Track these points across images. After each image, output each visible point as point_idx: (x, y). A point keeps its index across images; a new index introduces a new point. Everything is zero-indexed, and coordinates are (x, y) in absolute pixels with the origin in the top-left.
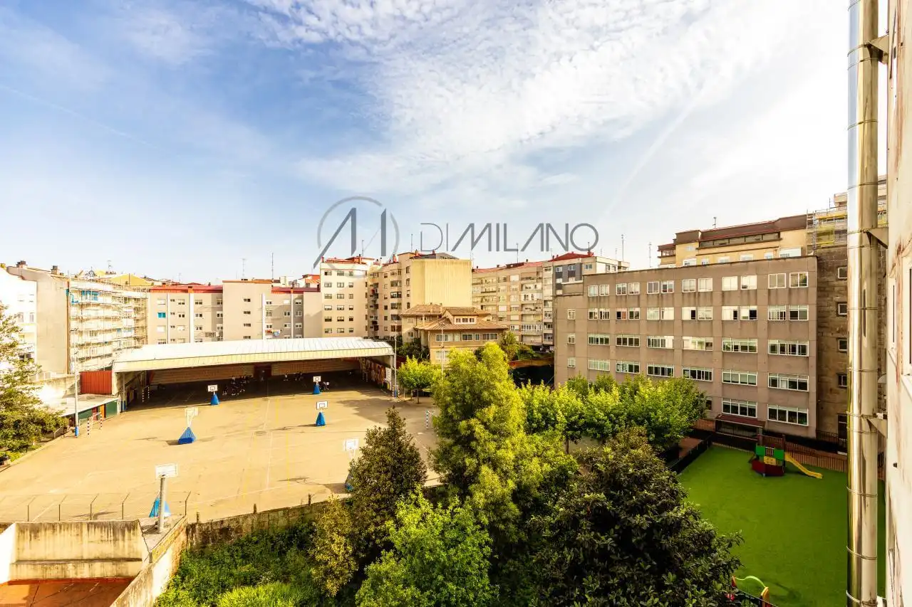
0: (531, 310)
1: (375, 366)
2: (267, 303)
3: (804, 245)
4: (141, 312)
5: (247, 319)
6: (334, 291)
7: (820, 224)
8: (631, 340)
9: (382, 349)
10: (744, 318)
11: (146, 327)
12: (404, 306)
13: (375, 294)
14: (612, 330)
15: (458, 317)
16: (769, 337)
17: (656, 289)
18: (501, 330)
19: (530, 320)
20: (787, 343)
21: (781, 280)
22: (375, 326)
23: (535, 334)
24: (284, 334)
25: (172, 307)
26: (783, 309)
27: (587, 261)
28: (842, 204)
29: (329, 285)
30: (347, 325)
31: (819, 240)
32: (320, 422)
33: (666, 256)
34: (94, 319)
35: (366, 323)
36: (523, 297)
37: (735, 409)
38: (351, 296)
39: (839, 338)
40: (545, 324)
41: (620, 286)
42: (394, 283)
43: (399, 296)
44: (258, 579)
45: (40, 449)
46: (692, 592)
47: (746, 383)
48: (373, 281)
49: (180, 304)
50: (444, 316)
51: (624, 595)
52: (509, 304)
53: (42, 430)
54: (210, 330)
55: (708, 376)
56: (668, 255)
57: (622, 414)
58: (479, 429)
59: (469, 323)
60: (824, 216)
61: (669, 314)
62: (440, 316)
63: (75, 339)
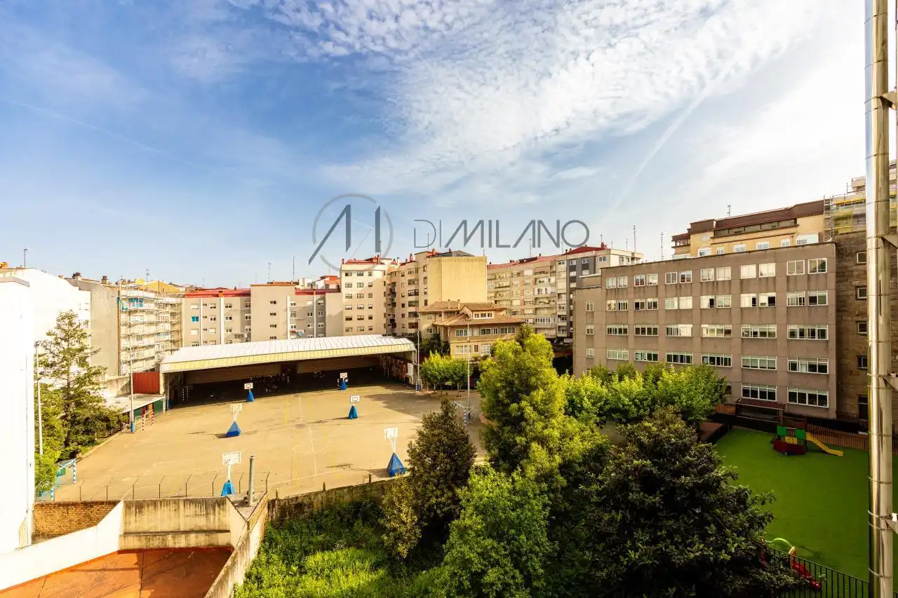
0: (545, 303)
1: (396, 361)
2: (292, 304)
3: (822, 230)
4: (177, 317)
5: (273, 320)
6: (354, 291)
7: (838, 209)
8: (649, 330)
9: (403, 345)
10: (762, 304)
11: (181, 330)
12: (422, 303)
13: (392, 293)
14: (631, 320)
15: (477, 313)
16: (788, 323)
17: (674, 279)
18: (519, 324)
19: (544, 313)
20: (807, 328)
21: (799, 267)
22: (393, 323)
23: (549, 327)
24: (308, 334)
25: (203, 311)
26: (803, 295)
27: (600, 253)
28: (860, 188)
29: (349, 286)
30: (366, 323)
31: (836, 225)
32: (352, 414)
33: (680, 246)
34: (141, 324)
35: (384, 321)
36: (536, 292)
37: (754, 393)
38: (370, 296)
39: (859, 321)
40: (559, 316)
41: (638, 277)
42: (410, 282)
43: (416, 294)
44: (334, 546)
45: (104, 443)
46: (733, 539)
47: (766, 368)
48: (391, 280)
49: (211, 308)
50: (462, 312)
51: (672, 543)
52: (523, 298)
53: (107, 426)
54: (239, 332)
55: (727, 362)
56: (682, 244)
57: (647, 399)
58: (529, 410)
59: (487, 318)
60: (842, 201)
61: (687, 303)
62: (458, 312)
63: (124, 343)
